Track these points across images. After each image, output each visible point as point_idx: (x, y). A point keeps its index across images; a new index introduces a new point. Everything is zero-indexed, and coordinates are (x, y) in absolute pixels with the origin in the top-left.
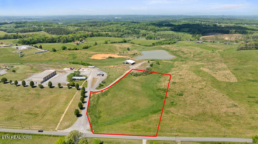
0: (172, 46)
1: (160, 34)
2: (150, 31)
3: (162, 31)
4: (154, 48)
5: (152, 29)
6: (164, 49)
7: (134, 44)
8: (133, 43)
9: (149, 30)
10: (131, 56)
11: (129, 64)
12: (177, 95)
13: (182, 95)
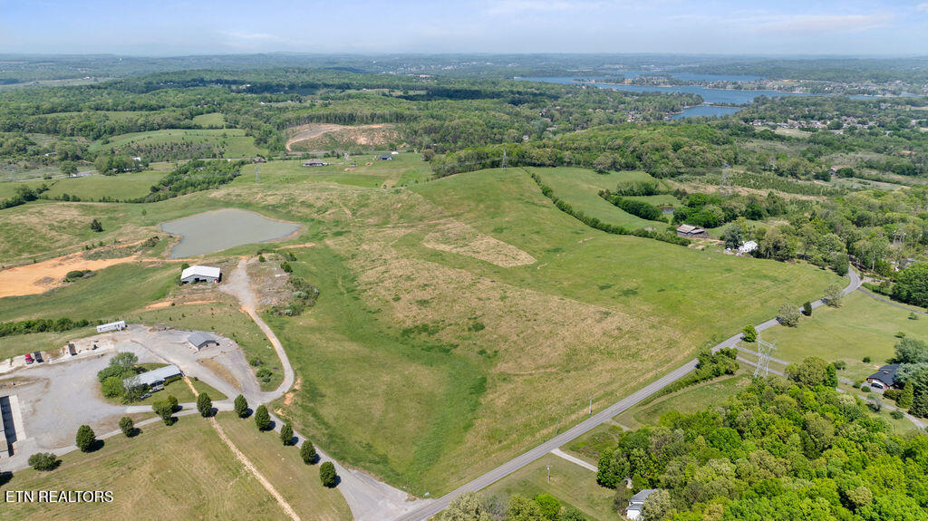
0: (250, 189)
1: (134, 146)
2: (72, 135)
3: (127, 132)
4: (185, 206)
5: (81, 130)
6: (227, 204)
7: (79, 200)
8: (74, 197)
9: (69, 132)
10: (150, 252)
11: (205, 281)
12: (470, 329)
13: (483, 327)
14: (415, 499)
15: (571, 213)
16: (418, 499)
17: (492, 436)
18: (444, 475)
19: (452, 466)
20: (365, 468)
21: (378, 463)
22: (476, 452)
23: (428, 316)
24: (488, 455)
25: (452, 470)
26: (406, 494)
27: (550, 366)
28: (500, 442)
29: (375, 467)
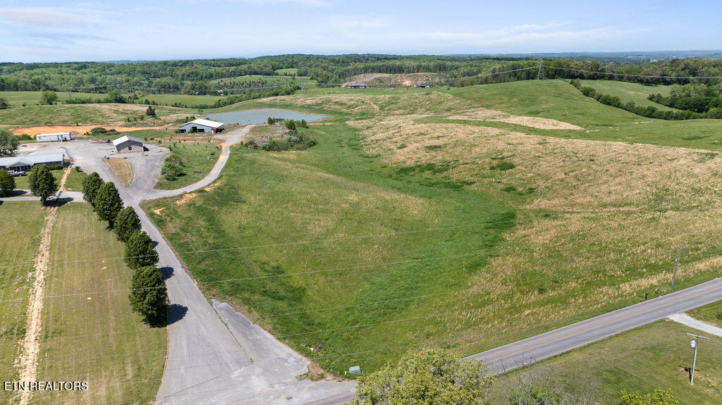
0: (295, 96)
3: (221, 77)
4: (237, 108)
6: (271, 106)
11: (202, 131)
12: (492, 168)
13: (512, 166)
14: (322, 377)
15: (618, 106)
16: (329, 377)
17: (526, 282)
18: (410, 336)
19: (431, 321)
20: (247, 302)
21: (281, 299)
22: (490, 302)
23: (438, 157)
24: (516, 309)
25: (431, 329)
26: (308, 362)
27: (626, 205)
28: (542, 291)
29: (268, 303)
